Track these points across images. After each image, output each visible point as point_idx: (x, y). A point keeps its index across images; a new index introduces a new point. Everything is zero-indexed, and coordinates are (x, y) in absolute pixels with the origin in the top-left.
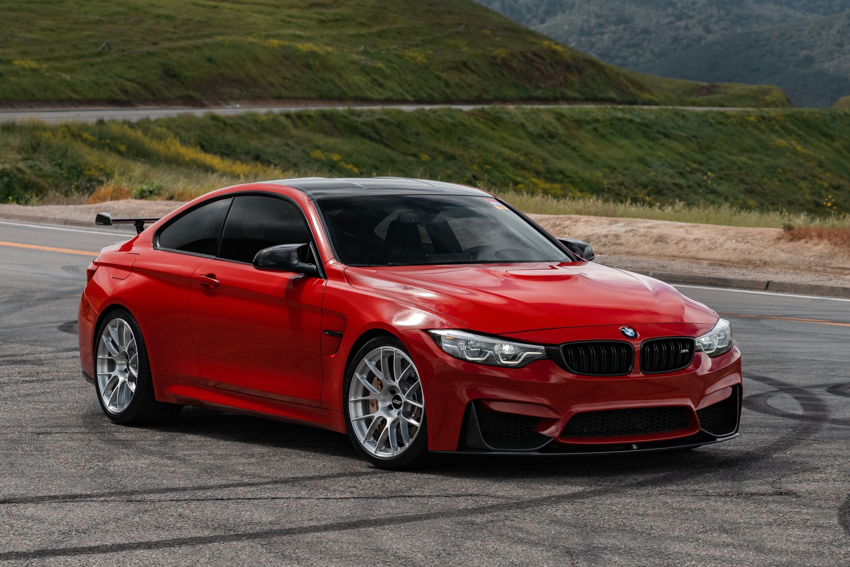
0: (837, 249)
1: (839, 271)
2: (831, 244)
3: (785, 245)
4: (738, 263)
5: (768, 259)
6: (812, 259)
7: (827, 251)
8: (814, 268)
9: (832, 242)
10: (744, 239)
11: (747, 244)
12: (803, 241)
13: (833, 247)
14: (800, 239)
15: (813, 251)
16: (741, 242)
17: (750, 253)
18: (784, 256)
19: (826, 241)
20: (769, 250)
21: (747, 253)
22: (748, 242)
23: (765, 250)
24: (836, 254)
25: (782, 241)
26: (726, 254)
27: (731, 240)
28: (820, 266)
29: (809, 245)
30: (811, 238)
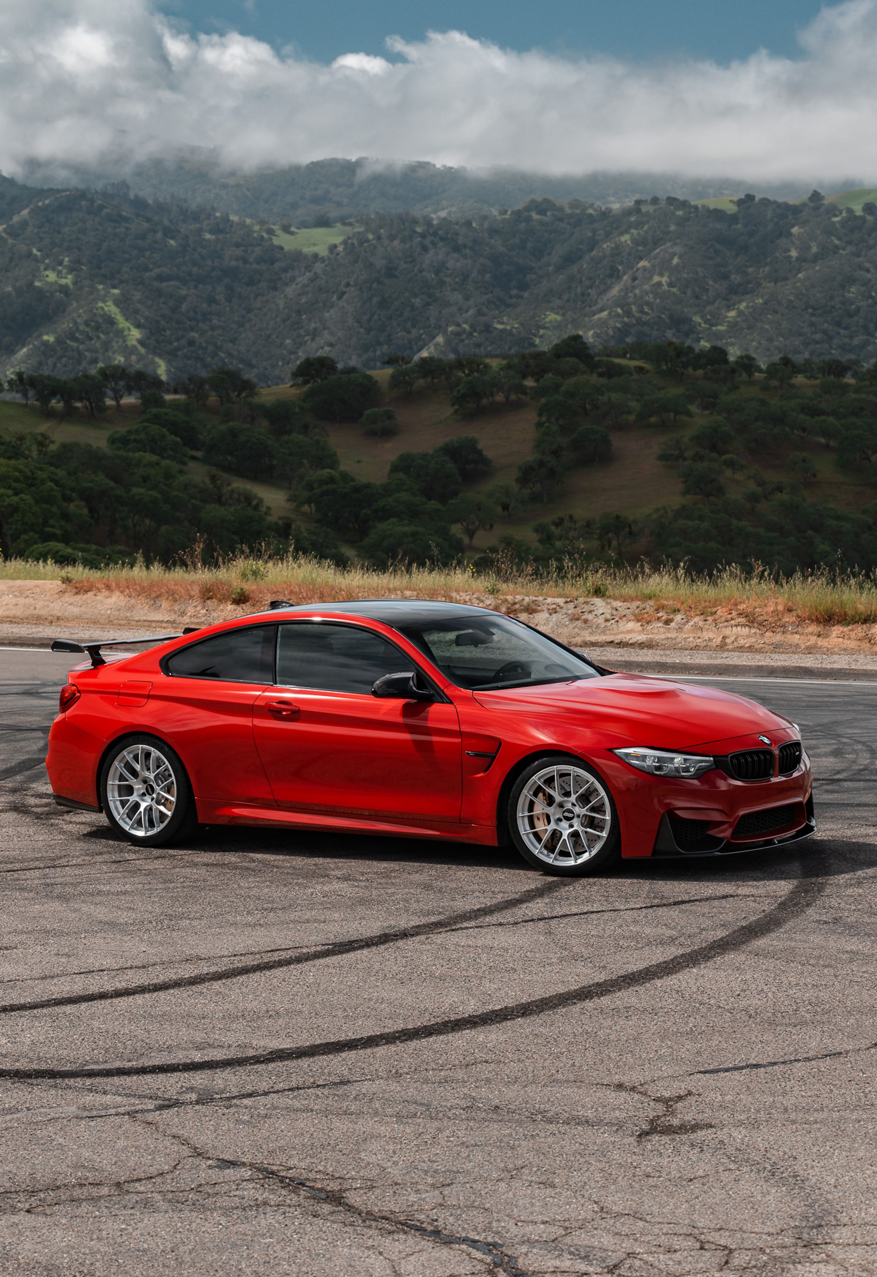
0: (133, 601)
1: (146, 624)
2: (125, 596)
3: (69, 598)
4: (27, 618)
5: (59, 614)
6: (109, 612)
7: (123, 604)
8: (116, 621)
9: (126, 593)
10: (21, 592)
11: (28, 599)
12: (90, 594)
13: (127, 599)
14: (86, 592)
15: (106, 604)
16: (19, 597)
17: (35, 608)
18: (76, 610)
19: (117, 593)
20: (54, 604)
21: (32, 608)
22: (28, 596)
23: (52, 605)
24: (133, 606)
25: (67, 594)
26: (8, 609)
27: (8, 595)
28: (122, 620)
29: (99, 598)
30: (99, 590)
